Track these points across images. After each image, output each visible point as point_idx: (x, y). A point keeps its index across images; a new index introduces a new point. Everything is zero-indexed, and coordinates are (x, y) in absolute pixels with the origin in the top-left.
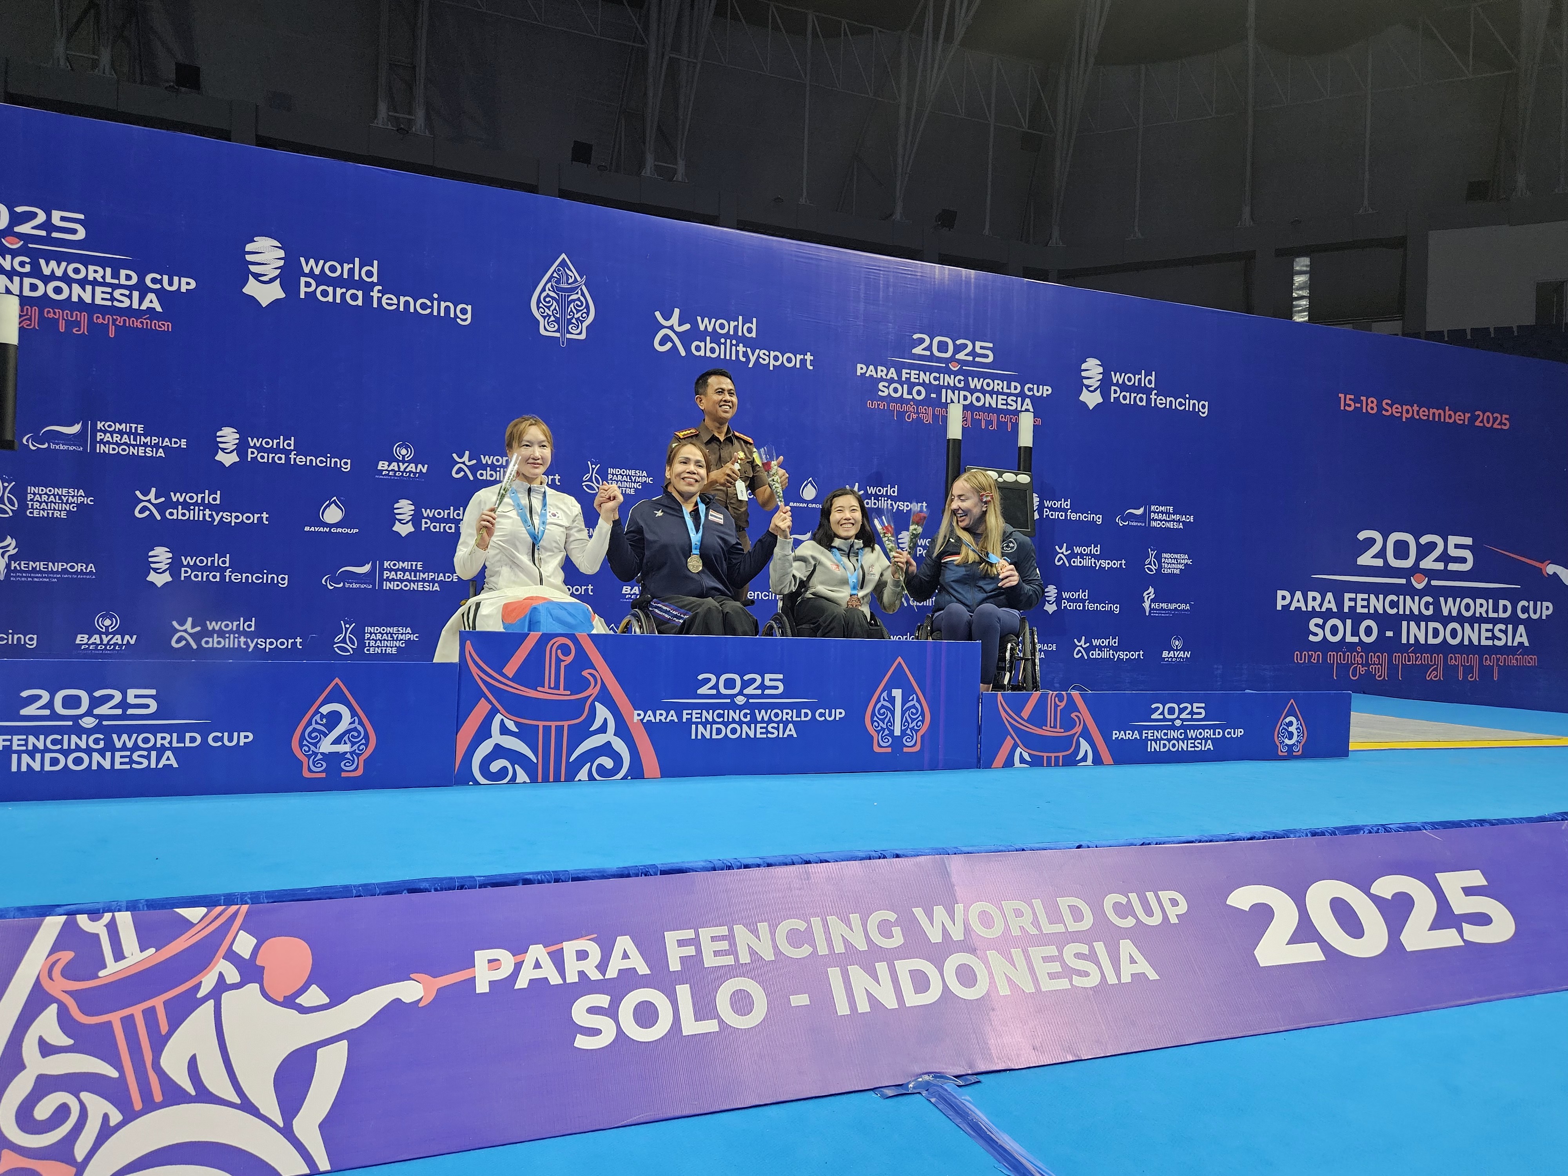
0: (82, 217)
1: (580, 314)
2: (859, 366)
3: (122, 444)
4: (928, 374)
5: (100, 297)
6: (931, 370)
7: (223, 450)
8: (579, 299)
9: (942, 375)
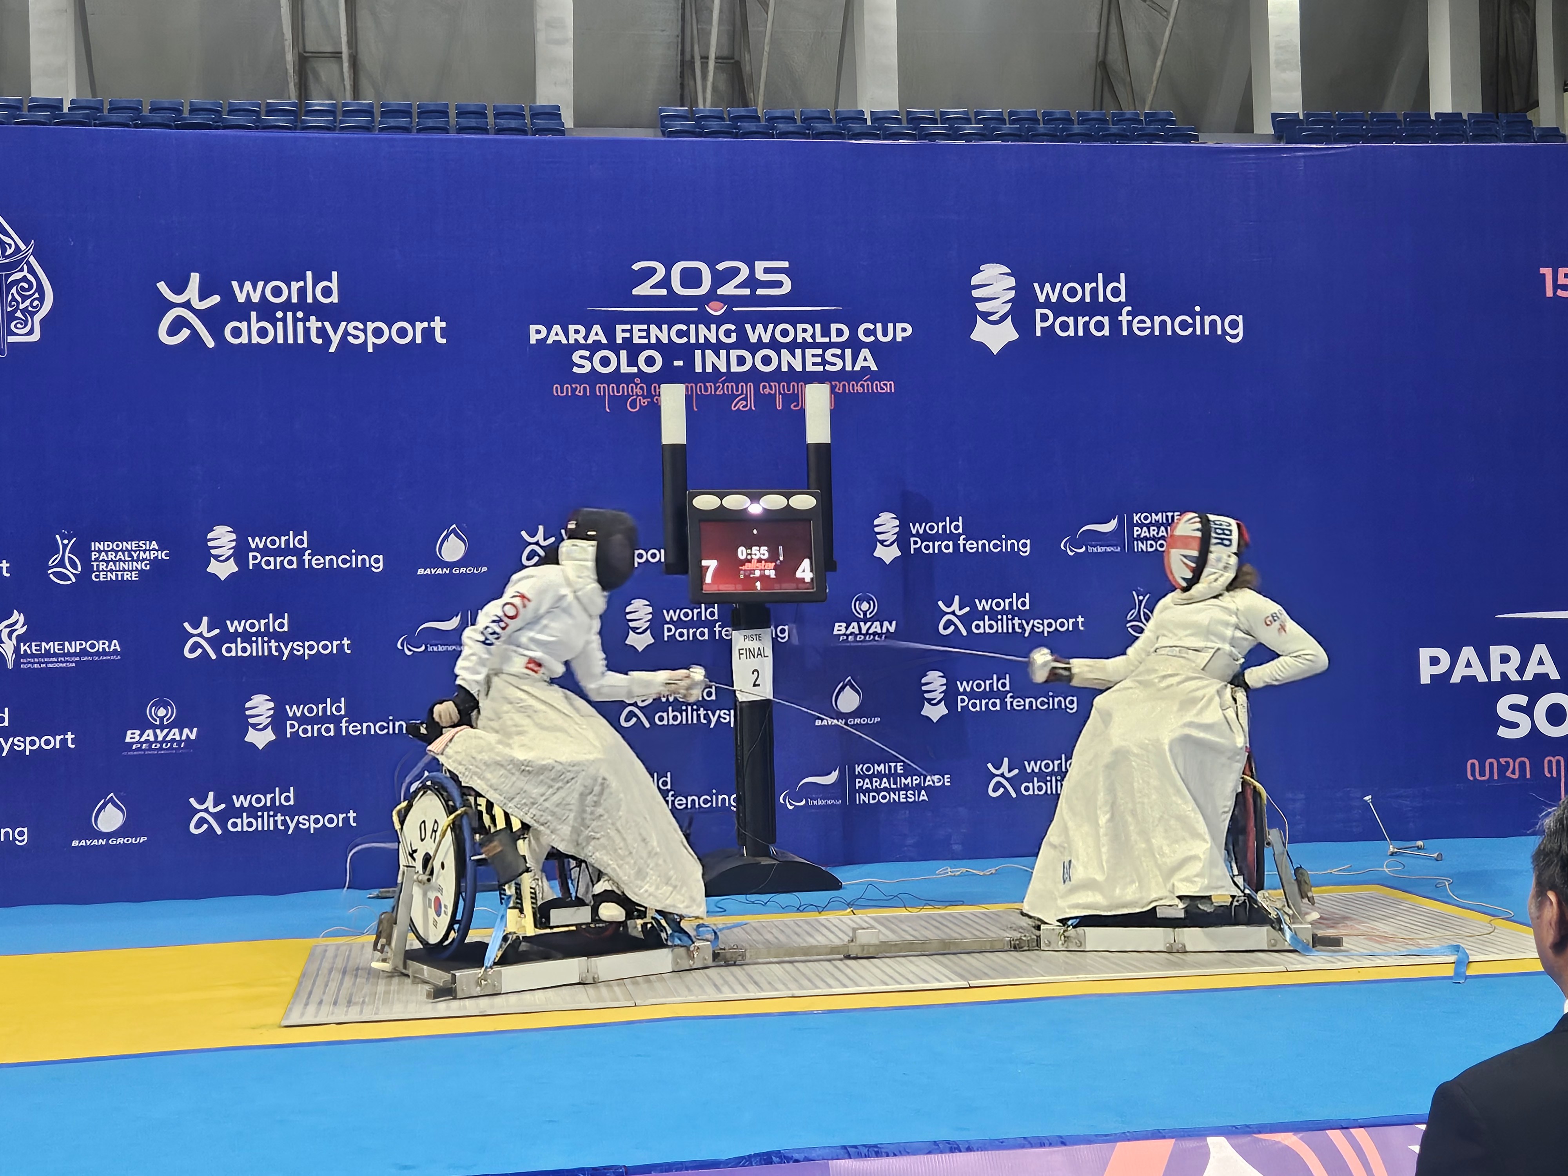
1: (27, 303)
2: (533, 328)
4: (665, 327)
6: (671, 320)
8: (23, 278)
9: (692, 327)
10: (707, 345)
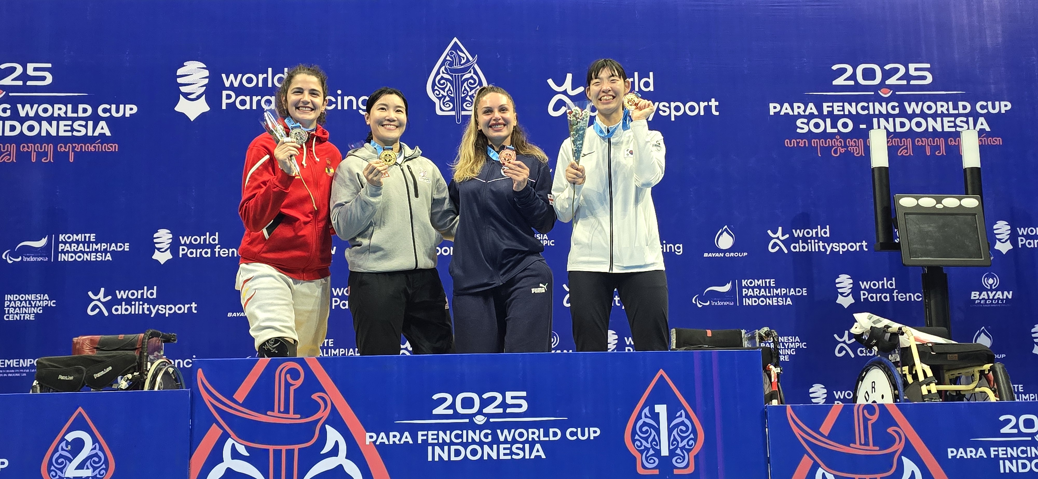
0: (49, 65)
1: (473, 91)
2: (772, 105)
3: (78, 252)
4: (854, 104)
5: (63, 130)
6: (858, 100)
7: (159, 249)
8: (471, 78)
9: (871, 104)
10: (880, 115)
